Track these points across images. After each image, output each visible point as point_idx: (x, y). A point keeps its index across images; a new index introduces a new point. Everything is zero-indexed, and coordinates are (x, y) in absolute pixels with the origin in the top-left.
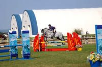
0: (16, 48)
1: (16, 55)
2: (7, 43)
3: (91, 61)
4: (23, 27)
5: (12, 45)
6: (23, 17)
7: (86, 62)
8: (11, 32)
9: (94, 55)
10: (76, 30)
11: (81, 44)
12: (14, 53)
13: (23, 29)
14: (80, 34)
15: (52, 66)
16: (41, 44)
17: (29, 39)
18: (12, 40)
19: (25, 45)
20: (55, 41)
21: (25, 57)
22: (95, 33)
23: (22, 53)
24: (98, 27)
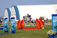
0: (7, 27)
1: (7, 31)
2: (2, 24)
3: (49, 35)
4: (11, 15)
5: (5, 25)
6: (11, 10)
7: (46, 35)
8: (4, 18)
9: (51, 31)
10: (41, 17)
11: (44, 25)
12: (6, 30)
13: (11, 17)
14: (43, 19)
15: (27, 37)
16: (21, 25)
17: (15, 22)
18: (5, 23)
19: (13, 25)
20: (29, 24)
21: (12, 33)
22: (51, 19)
23: (11, 30)
24: (53, 15)
